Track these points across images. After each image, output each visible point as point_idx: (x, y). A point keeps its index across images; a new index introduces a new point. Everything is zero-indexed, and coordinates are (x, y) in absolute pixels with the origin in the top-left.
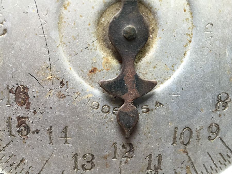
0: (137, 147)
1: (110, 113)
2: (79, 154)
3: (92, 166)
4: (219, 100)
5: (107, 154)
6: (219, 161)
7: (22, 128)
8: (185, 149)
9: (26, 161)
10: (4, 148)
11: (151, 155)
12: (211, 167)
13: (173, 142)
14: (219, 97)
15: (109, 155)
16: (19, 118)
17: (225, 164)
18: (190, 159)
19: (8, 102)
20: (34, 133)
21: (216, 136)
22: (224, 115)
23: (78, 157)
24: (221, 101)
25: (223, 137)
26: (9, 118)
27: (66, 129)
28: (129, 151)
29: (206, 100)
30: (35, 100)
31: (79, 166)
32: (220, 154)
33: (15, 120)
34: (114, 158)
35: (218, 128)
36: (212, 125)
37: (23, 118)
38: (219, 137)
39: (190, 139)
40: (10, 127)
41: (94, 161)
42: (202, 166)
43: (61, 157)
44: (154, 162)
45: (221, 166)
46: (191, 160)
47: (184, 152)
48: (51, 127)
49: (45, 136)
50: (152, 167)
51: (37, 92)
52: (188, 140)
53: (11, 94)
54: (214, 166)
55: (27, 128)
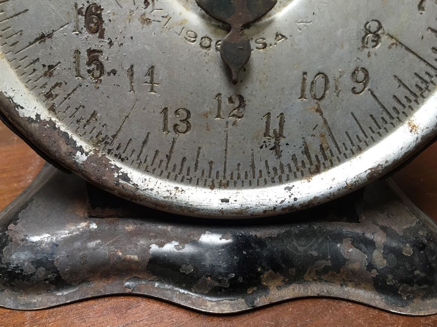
0: (249, 101)
1: (212, 50)
2: (169, 109)
3: (188, 127)
4: (368, 31)
5: (208, 109)
6: (370, 128)
7: (93, 66)
8: (319, 105)
9: (99, 115)
10: (69, 95)
11: (269, 114)
12: (358, 137)
13: (300, 96)
14: (367, 27)
15: (210, 112)
16: (90, 52)
17: (379, 133)
18: (325, 122)
19: (76, 28)
20: (109, 74)
21: (364, 88)
22: (376, 54)
23: (169, 112)
24: (371, 33)
25: (374, 90)
26: (77, 52)
27: (152, 71)
28: (239, 107)
29: (348, 30)
30: (110, 25)
31: (170, 127)
32: (371, 116)
33: (84, 54)
34: (217, 117)
35: (367, 76)
36: (357, 69)
37: (94, 51)
38: (369, 90)
39: (325, 91)
40: (78, 65)
41: (190, 120)
42: (345, 133)
43: (146, 111)
44: (275, 126)
45: (374, 135)
46: (327, 123)
47: (317, 111)
48: (132, 66)
49: (123, 78)
50: (271, 133)
51: (114, 14)
52: (323, 93)
53: (80, 17)
54: (361, 135)
55: (101, 67)
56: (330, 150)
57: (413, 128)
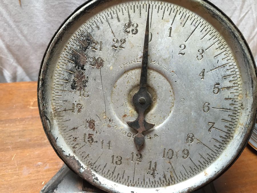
0: (144, 156)
1: (132, 137)
2: (115, 156)
3: (121, 163)
4: (189, 137)
5: (129, 158)
6: (190, 171)
7: (90, 139)
8: (170, 161)
9: (90, 155)
10: (81, 148)
11: (151, 161)
12: (185, 174)
13: (163, 156)
14: (189, 135)
15: (129, 159)
16: (89, 134)
17: (193, 174)
18: (172, 167)
19: (86, 127)
20: (95, 142)
21: (188, 156)
22: (192, 145)
23: (114, 157)
24: (190, 138)
25: (191, 158)
26: (85, 134)
27: (110, 143)
28: (140, 158)
29: (181, 136)
30: (97, 127)
31: (114, 162)
32: (190, 167)
33: (87, 135)
34: (132, 160)
35: (188, 152)
36: (184, 150)
37: (91, 134)
38: (189, 157)
39: (172, 156)
40: (85, 138)
41: (122, 160)
42: (180, 172)
43: (106, 156)
44: (153, 166)
45: (191, 174)
46: (173, 168)
47: (169, 163)
48: (103, 140)
49: (100, 144)
50: (152, 168)
51: (99, 123)
52: (171, 157)
53: (87, 123)
54: (186, 174)
55: (92, 140)
56: (174, 178)
57: (206, 174)
